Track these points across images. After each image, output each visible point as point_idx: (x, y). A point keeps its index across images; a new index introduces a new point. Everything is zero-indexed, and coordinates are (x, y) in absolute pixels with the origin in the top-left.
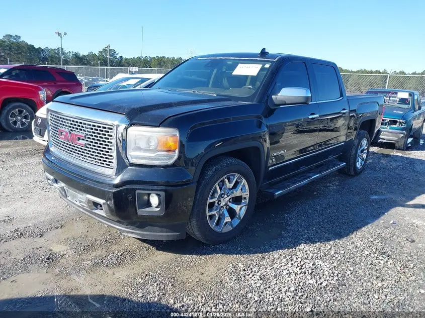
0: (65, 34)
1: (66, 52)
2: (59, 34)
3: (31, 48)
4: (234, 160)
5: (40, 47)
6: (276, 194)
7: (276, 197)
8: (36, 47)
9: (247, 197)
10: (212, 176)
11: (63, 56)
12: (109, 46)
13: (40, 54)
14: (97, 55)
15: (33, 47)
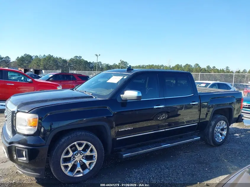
0: (100, 55)
1: (103, 64)
2: (97, 55)
3: (86, 62)
4: (83, 133)
5: (90, 62)
6: (124, 155)
7: (124, 157)
8: (88, 62)
9: (96, 156)
10: (64, 143)
11: (101, 66)
12: (121, 60)
13: (90, 65)
14: (118, 65)
15: (87, 61)
